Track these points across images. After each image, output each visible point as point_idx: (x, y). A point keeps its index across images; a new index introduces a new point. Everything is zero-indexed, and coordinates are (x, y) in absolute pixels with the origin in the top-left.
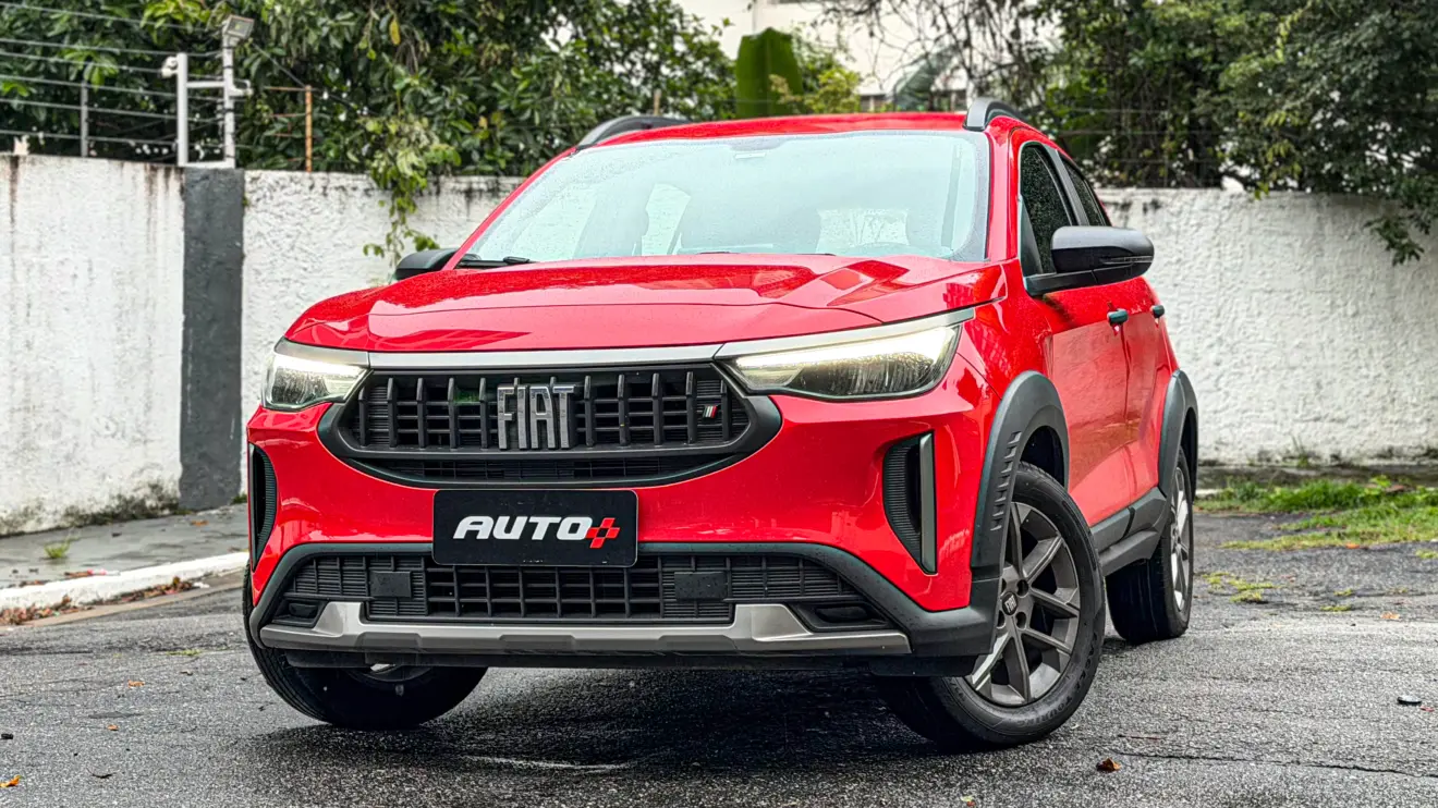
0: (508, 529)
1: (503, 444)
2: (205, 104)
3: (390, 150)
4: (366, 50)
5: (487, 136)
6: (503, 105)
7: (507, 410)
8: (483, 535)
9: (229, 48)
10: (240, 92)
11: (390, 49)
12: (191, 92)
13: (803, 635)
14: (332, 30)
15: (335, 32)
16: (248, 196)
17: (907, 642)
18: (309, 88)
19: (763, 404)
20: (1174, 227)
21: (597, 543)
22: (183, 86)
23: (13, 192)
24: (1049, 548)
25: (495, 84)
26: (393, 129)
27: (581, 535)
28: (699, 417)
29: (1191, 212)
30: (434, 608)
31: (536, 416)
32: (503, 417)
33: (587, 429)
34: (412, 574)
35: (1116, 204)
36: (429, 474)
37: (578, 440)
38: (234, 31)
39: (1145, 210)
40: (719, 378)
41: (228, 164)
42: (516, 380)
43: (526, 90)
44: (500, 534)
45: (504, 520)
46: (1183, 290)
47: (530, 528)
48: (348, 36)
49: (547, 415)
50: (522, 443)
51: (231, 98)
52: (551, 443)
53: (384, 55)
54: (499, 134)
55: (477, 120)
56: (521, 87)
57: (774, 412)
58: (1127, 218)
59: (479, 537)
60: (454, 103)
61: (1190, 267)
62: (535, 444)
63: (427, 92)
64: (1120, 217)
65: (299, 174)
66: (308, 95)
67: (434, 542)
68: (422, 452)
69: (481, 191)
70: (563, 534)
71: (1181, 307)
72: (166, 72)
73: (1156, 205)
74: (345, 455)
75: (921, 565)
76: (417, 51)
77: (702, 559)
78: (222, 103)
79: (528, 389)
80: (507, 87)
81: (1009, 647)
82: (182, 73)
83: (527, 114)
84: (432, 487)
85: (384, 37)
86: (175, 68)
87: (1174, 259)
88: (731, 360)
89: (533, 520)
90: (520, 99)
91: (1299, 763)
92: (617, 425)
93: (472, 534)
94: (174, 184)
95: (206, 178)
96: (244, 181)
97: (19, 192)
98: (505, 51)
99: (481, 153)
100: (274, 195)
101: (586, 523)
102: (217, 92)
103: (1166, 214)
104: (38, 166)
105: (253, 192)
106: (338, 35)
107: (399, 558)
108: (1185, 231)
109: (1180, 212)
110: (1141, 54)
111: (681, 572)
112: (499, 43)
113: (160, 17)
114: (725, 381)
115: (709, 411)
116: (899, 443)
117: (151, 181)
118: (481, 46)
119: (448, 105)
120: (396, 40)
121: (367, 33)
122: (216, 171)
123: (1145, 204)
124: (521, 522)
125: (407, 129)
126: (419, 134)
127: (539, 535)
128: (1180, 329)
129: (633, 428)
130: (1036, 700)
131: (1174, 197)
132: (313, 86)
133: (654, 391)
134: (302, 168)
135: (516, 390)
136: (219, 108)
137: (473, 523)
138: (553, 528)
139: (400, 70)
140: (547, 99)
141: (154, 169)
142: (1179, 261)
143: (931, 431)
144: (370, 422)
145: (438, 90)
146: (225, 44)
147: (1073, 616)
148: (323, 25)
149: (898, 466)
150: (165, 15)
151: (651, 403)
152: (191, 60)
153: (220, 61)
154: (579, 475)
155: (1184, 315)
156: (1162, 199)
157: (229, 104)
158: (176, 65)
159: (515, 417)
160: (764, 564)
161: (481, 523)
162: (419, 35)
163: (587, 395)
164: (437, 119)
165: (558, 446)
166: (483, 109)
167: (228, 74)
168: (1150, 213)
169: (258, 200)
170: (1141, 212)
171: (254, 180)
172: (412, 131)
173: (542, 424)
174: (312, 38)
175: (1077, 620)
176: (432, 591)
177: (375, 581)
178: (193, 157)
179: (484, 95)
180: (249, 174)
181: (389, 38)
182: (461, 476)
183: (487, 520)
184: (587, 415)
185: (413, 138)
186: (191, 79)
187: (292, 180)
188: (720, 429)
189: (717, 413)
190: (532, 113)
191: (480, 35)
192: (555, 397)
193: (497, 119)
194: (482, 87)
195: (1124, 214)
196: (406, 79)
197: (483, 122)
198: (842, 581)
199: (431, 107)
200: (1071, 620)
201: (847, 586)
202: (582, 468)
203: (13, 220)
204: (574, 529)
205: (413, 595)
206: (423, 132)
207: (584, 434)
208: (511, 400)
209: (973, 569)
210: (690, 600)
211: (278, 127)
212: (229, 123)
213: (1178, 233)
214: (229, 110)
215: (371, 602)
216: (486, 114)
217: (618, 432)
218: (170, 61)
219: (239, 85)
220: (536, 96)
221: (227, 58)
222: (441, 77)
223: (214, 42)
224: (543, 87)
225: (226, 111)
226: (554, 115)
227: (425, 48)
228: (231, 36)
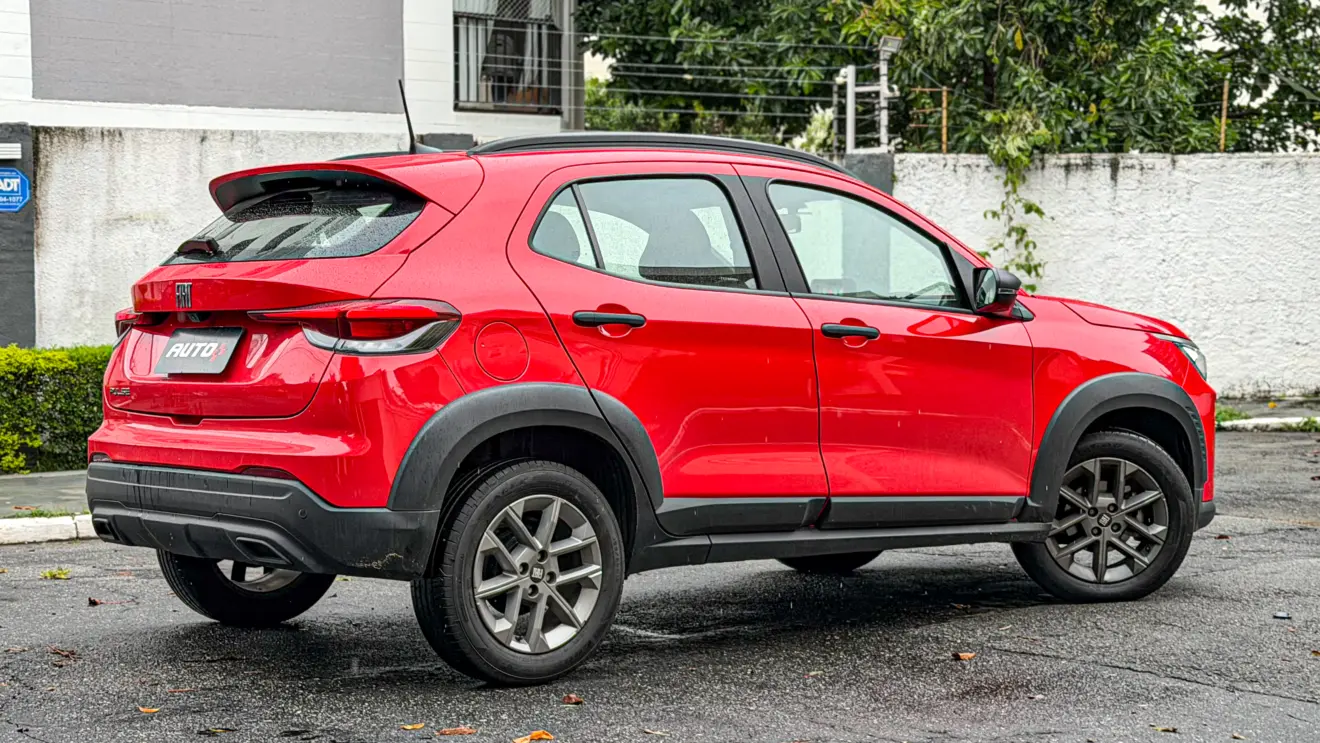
2: (867, 104)
3: (1003, 136)
4: (992, 56)
5: (1096, 119)
6: (1107, 93)
9: (884, 60)
10: (890, 94)
11: (1016, 54)
12: (858, 95)
14: (966, 41)
15: (969, 43)
16: (896, 173)
18: (945, 88)
22: (851, 91)
25: (1103, 77)
26: (1006, 118)
38: (889, 47)
41: (883, 149)
43: (1127, 81)
48: (978, 46)
51: (885, 98)
53: (1010, 60)
54: (1107, 118)
55: (1089, 105)
56: (1123, 79)
60: (1059, 96)
63: (1038, 87)
65: (935, 156)
66: (945, 94)
69: (1077, 165)
72: (839, 80)
76: (1037, 53)
78: (879, 103)
80: (1112, 79)
82: (851, 81)
83: (1126, 101)
85: (1010, 44)
86: (845, 77)
90: (1122, 89)
95: (862, 161)
96: (893, 162)
98: (1114, 49)
99: (1089, 133)
100: (917, 172)
102: (877, 94)
105: (901, 170)
106: (971, 47)
112: (1111, 42)
113: (852, 34)
118: (1095, 46)
119: (1054, 97)
120: (1020, 46)
121: (994, 43)
122: (871, 156)
125: (1017, 118)
126: (1027, 122)
132: (948, 87)
134: (939, 150)
136: (877, 106)
139: (1022, 70)
140: (1142, 89)
145: (1047, 86)
146: (882, 57)
148: (960, 38)
150: (857, 32)
152: (858, 73)
153: (878, 69)
157: (884, 103)
158: (847, 74)
162: (1039, 41)
164: (1045, 109)
166: (1094, 97)
167: (884, 80)
169: (904, 176)
171: (901, 161)
172: (1020, 120)
174: (952, 48)
178: (858, 144)
179: (1095, 86)
180: (898, 157)
181: (1015, 44)
185: (1021, 125)
186: (857, 85)
187: (930, 160)
190: (1130, 100)
193: (1105, 105)
194: (1095, 79)
196: (1026, 75)
197: (1093, 108)
206: (1031, 120)
212: (884, 118)
214: (884, 108)
216: (1097, 102)
218: (843, 71)
219: (892, 89)
220: (1133, 85)
221: (884, 68)
222: (1053, 75)
223: (874, 56)
224: (1136, 80)
225: (881, 109)
226: (1150, 101)
227: (1044, 52)
228: (885, 51)
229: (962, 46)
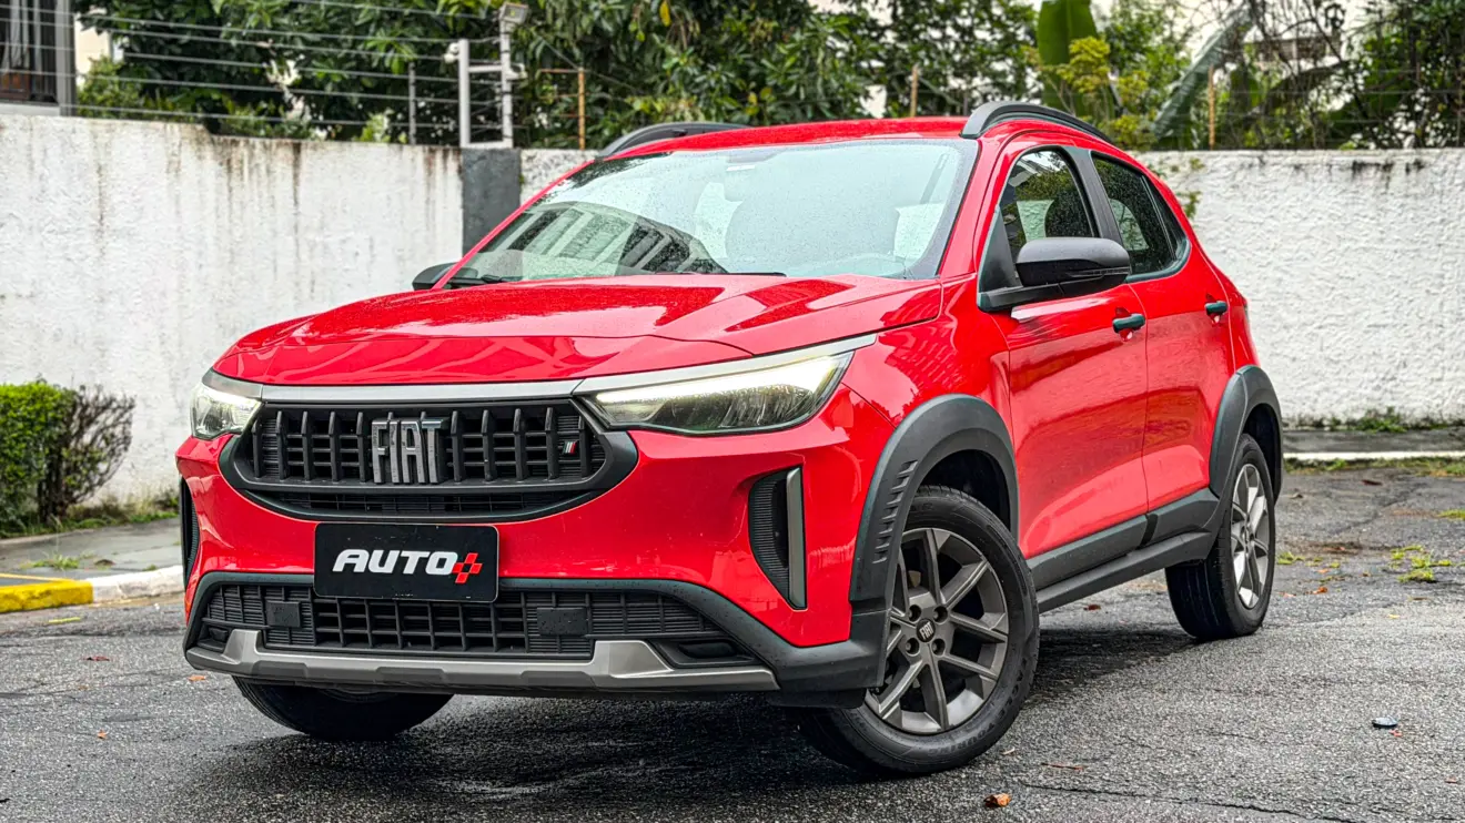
0: (382, 563)
1: (377, 478)
2: (483, 90)
4: (637, 33)
5: (756, 111)
6: (771, 81)
7: (382, 445)
8: (360, 568)
9: (506, 33)
10: (514, 75)
11: (661, 30)
12: (473, 76)
13: (666, 672)
14: (603, 13)
15: (607, 15)
16: (524, 174)
17: (773, 679)
18: (580, 69)
19: (620, 440)
20: (1438, 187)
21: (462, 579)
22: (464, 70)
23: (296, 176)
24: (973, 574)
25: (764, 61)
26: (659, 107)
27: (447, 570)
28: (559, 453)
29: (1455, 172)
30: (322, 639)
31: (407, 451)
32: (377, 451)
33: (455, 464)
34: (300, 605)
35: (1377, 165)
36: (316, 507)
37: (446, 474)
38: (512, 18)
39: (1408, 170)
40: (578, 414)
41: (507, 143)
42: (390, 414)
43: (793, 66)
44: (375, 568)
45: (378, 554)
46: (1447, 250)
47: (402, 562)
48: (618, 19)
49: (416, 450)
50: (395, 479)
51: (508, 81)
52: (421, 478)
53: (656, 37)
54: (770, 109)
55: (747, 95)
56: (789, 63)
57: (631, 447)
58: (1389, 178)
59: (356, 570)
60: (718, 81)
61: (1454, 227)
62: (406, 478)
63: (692, 70)
64: (1382, 178)
65: (572, 152)
66: (581, 76)
67: (316, 574)
68: (307, 485)
70: (432, 569)
71: (1445, 267)
72: (449, 57)
73: (1419, 165)
74: (242, 487)
75: (788, 599)
76: (687, 30)
77: (562, 595)
78: (500, 86)
79: (399, 425)
80: (775, 64)
81: (924, 674)
82: (463, 58)
83: (793, 90)
84: (312, 518)
85: (655, 19)
86: (456, 54)
87: (1438, 219)
88: (591, 395)
89: (405, 554)
90: (787, 75)
91: (1197, 800)
92: (482, 460)
93: (350, 567)
94: (452, 165)
95: (482, 158)
96: (520, 161)
97: (302, 178)
98: (775, 28)
100: (550, 172)
101: (452, 558)
102: (495, 76)
103: (1430, 174)
104: (320, 151)
105: (530, 170)
106: (611, 19)
107: (289, 589)
108: (1450, 191)
109: (1444, 172)
110: (1427, 9)
111: (544, 608)
112: (770, 20)
114: (584, 419)
115: (569, 446)
116: (765, 477)
117: (429, 163)
118: (752, 24)
119: (713, 82)
120: (666, 21)
121: (637, 15)
122: (493, 151)
123: (1407, 165)
124: (393, 555)
125: (673, 107)
126: (683, 112)
127: (410, 569)
128: (1444, 289)
129: (498, 463)
130: (954, 728)
131: (1438, 156)
133: (516, 427)
134: (575, 146)
135: (388, 425)
136: (497, 90)
137: (351, 556)
138: (423, 562)
139: (670, 50)
140: (812, 75)
141: (432, 152)
142: (1442, 221)
143: (800, 466)
144: (264, 454)
145: (704, 69)
146: (502, 29)
147: (1002, 642)
148: (596, 9)
149: (765, 498)
151: (512, 439)
152: (471, 46)
153: (498, 45)
154: (449, 509)
155: (1447, 275)
156: (1425, 159)
157: (506, 87)
158: (458, 50)
159: (388, 451)
160: (623, 600)
161: (357, 556)
162: (689, 15)
163: (454, 430)
164: (703, 96)
165: (427, 482)
166: (753, 85)
167: (506, 58)
168: (1413, 174)
169: (534, 177)
170: (1404, 172)
171: (530, 159)
172: (677, 109)
173: (412, 459)
174: (585, 22)
175: (1005, 645)
176: (320, 622)
177: (270, 611)
178: (475, 138)
179: (754, 72)
180: (526, 153)
181: (660, 19)
182: (344, 508)
183: (363, 553)
184: (454, 450)
185: (678, 116)
186: (471, 64)
187: (565, 157)
188: (578, 464)
189: (576, 447)
190: (798, 88)
191: (753, 13)
192: (424, 432)
193: (767, 95)
194: (752, 64)
195: (1386, 175)
196: (676, 57)
197: (753, 97)
198: (703, 616)
199: (697, 85)
200: (999, 645)
201: (707, 622)
202: (450, 503)
203: (296, 203)
204: (441, 563)
205: (303, 625)
206: (687, 109)
207: (452, 468)
208: (384, 433)
209: (851, 602)
210: (554, 636)
211: (562, 106)
212: (507, 105)
213: (1442, 193)
214: (506, 93)
215: (268, 631)
216: (757, 91)
217: (482, 468)
218: (453, 47)
219: (516, 69)
220: (802, 71)
221: (505, 44)
222: (708, 56)
223: (491, 28)
224: (807, 63)
225: (503, 94)
226: (820, 90)
227: (695, 29)
228: (507, 22)
229: (599, 19)
